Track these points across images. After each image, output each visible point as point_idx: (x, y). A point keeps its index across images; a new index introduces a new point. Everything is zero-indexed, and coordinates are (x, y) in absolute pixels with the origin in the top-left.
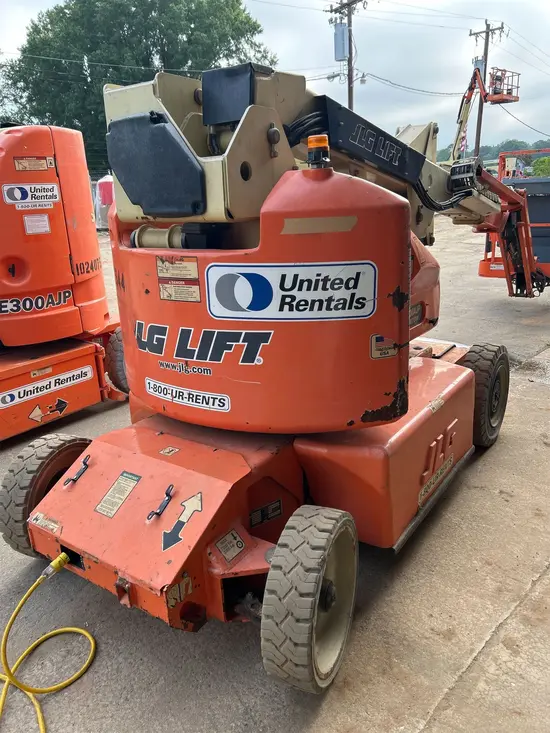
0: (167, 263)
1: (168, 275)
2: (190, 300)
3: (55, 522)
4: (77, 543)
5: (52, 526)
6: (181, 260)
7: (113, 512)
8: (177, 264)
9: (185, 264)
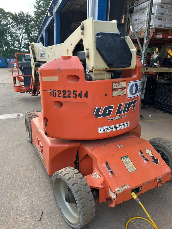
0: (117, 84)
1: (117, 88)
2: (123, 94)
3: (125, 185)
4: (135, 186)
5: (126, 187)
6: (122, 82)
7: (135, 168)
8: (121, 83)
9: (123, 83)
